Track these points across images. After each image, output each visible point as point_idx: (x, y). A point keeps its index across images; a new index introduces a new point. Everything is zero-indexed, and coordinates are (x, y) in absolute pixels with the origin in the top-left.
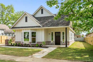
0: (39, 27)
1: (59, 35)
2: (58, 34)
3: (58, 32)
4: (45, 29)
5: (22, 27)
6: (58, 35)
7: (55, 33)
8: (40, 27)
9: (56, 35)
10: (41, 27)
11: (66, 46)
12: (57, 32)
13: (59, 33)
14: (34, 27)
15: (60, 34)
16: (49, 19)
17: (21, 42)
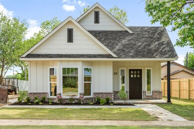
0: (107, 57)
1: (139, 76)
2: (137, 74)
3: (137, 70)
4: (114, 62)
5: (58, 55)
6: (135, 76)
7: (130, 70)
8: (109, 56)
9: (132, 76)
10: (113, 57)
11: (169, 101)
12: (134, 70)
13: (139, 72)
14: (95, 56)
15: (141, 74)
16: (120, 38)
17: (46, 93)
